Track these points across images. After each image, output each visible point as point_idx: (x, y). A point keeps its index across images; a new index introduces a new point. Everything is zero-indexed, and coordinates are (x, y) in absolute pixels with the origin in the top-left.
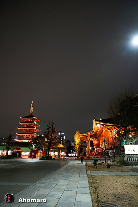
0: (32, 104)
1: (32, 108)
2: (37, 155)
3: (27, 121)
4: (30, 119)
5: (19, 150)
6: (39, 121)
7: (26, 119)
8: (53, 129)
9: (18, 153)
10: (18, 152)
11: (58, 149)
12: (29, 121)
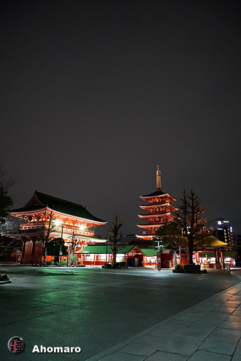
0: (157, 171)
1: (158, 178)
2: (172, 262)
3: (153, 202)
4: (158, 198)
5: (138, 254)
6: (175, 200)
7: (151, 199)
8: (195, 206)
9: (136, 259)
10: (136, 256)
11: (215, 250)
12: (156, 202)
